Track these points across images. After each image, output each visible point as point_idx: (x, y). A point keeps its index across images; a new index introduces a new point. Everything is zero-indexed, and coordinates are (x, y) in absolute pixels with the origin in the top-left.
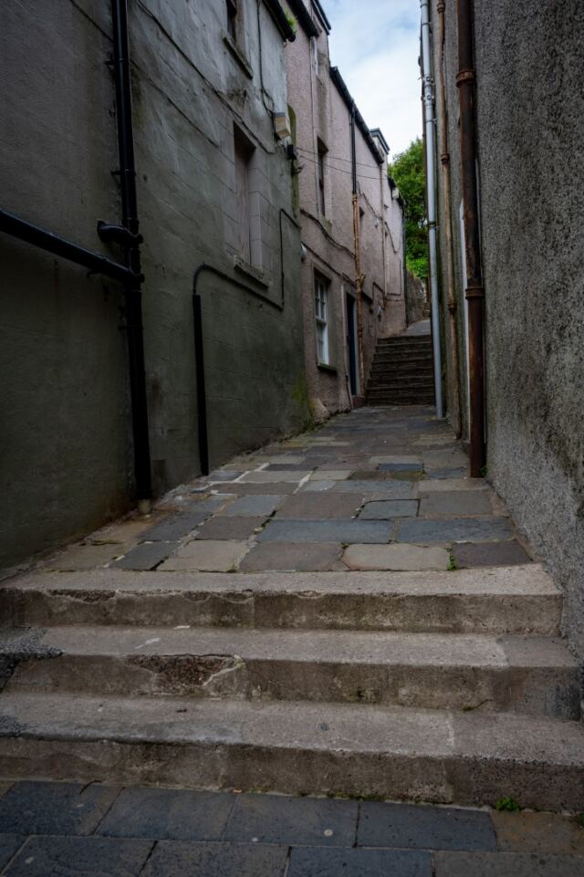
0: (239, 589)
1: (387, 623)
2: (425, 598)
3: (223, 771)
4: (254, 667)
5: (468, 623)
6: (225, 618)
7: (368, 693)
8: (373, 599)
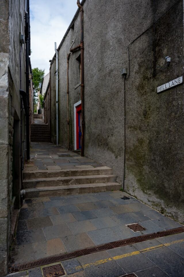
0: (68, 171)
1: (90, 174)
2: (95, 170)
3: (79, 192)
4: (77, 180)
5: (100, 173)
6: (66, 175)
7: (92, 182)
8: (88, 171)
